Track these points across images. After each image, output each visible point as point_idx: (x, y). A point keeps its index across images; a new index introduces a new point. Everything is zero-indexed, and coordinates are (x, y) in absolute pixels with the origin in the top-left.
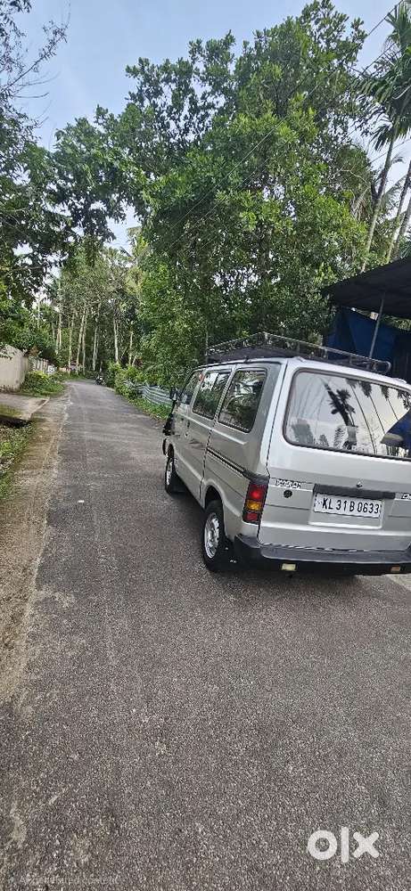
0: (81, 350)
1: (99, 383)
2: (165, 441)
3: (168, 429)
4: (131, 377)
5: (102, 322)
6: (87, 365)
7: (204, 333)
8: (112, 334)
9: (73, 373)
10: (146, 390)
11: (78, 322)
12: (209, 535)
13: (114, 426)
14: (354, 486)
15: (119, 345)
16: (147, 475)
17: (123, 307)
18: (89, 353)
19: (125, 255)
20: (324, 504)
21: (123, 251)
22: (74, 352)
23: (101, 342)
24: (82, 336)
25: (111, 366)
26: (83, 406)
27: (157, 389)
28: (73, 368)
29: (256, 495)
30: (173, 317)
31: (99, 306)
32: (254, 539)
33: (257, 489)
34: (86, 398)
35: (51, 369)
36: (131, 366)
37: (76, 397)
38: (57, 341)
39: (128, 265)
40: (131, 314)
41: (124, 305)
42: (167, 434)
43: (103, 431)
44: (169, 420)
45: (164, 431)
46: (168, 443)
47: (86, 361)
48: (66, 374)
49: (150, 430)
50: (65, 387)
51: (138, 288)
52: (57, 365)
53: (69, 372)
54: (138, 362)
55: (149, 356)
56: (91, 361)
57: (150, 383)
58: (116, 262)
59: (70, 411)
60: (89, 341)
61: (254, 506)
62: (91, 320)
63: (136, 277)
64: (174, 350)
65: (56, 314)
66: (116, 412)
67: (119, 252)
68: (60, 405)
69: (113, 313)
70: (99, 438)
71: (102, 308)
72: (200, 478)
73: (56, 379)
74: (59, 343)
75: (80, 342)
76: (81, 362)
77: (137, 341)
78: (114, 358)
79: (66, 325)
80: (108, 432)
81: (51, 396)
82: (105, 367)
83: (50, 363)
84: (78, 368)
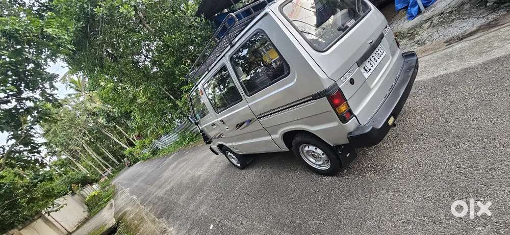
0: (101, 161)
1: (130, 166)
2: (211, 149)
3: (208, 140)
4: (144, 146)
5: (97, 139)
6: (112, 165)
7: (160, 89)
8: (109, 138)
9: (109, 176)
10: (158, 144)
11: (83, 150)
12: (312, 160)
13: (166, 174)
14: (369, 45)
15: (119, 139)
16: (219, 175)
17: (101, 120)
18: (106, 159)
19: (73, 96)
20: (366, 70)
21: (70, 95)
22: (99, 166)
23: (108, 147)
24: (94, 155)
25: (126, 153)
26: (136, 184)
27: (164, 137)
28: (106, 174)
29: (337, 101)
30: (135, 98)
31: (87, 133)
32: (359, 127)
33: (335, 97)
34: (133, 179)
35: (95, 186)
36: (137, 143)
37: (126, 184)
38: (83, 171)
39: (81, 99)
40: (110, 118)
41: (101, 118)
42: (210, 143)
43: (165, 182)
44: (203, 135)
45: (207, 143)
46: (215, 147)
47: (110, 164)
48: (106, 180)
49: (186, 157)
50: (114, 187)
51: (99, 104)
52: (97, 181)
53: (107, 178)
54: (138, 137)
55: (141, 128)
56: (113, 161)
57: (157, 139)
58: (73, 103)
59: (132, 193)
60: (100, 154)
61: (343, 108)
62: (90, 144)
63: (91, 99)
64: (153, 111)
65: (65, 159)
66: (158, 167)
67: (68, 97)
68: (123, 196)
69: (99, 129)
70: (168, 188)
71: (90, 132)
72: (269, 138)
73: (105, 187)
74: (85, 171)
75: (96, 159)
76: (107, 167)
77: (127, 129)
78: (124, 148)
79: (78, 159)
80: (168, 179)
81: (113, 197)
82: (123, 156)
83: (91, 184)
84: (109, 171)
